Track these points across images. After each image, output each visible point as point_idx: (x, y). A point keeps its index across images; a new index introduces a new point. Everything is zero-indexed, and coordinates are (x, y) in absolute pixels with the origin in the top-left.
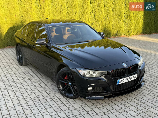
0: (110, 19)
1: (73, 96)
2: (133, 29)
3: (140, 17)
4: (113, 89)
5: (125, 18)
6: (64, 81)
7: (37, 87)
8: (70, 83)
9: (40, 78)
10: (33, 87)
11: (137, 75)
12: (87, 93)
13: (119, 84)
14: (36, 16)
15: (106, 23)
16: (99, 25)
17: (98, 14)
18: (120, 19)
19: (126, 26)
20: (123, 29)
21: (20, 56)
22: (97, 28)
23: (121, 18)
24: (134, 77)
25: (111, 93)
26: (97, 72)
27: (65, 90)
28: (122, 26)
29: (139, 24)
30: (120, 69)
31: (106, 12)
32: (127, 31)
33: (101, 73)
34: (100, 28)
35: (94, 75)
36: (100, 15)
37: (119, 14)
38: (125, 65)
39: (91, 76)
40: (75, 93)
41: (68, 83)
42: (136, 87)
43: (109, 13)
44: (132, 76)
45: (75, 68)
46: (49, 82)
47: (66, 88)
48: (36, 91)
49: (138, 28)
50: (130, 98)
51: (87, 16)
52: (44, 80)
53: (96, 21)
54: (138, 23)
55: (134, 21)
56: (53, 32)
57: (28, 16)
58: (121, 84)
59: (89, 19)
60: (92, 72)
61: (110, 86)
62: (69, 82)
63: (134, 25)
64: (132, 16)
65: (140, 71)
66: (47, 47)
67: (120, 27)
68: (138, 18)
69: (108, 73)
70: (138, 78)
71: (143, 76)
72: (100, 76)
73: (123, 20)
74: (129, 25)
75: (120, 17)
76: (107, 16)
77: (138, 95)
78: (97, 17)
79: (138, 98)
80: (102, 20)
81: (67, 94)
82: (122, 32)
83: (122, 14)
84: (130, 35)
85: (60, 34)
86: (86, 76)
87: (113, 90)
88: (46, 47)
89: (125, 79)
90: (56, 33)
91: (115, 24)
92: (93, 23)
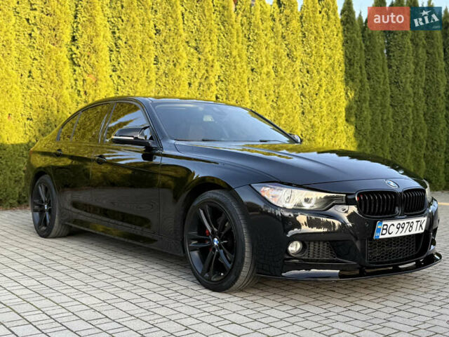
11: (426, 218)
12: (287, 259)
13: (381, 237)
25: (360, 265)
35: (307, 206)
38: (392, 183)
45: (250, 185)
58: (385, 240)
70: (426, 232)
72: (325, 208)
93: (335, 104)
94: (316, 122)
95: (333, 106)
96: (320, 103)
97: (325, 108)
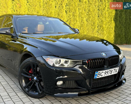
0: (84, 28)
1: (38, 94)
3: (112, 28)
4: (90, 84)
5: (98, 28)
6: (28, 75)
8: (35, 78)
9: (4, 77)
12: (56, 88)
18: (94, 29)
25: (88, 89)
27: (29, 87)
29: (111, 34)
30: (98, 59)
31: (81, 22)
35: (66, 65)
36: (74, 24)
37: (93, 24)
40: (41, 90)
41: (33, 78)
42: (117, 84)
43: (83, 23)
47: (30, 85)
60: (63, 61)
61: (86, 80)
64: (104, 27)
66: (13, 37)
68: (110, 29)
69: (84, 63)
70: (119, 73)
73: (97, 30)
74: (102, 35)
75: (93, 27)
77: (119, 95)
83: (96, 25)
86: (55, 66)
88: (11, 37)
93: (111, 13)
94: (103, 20)
95: (110, 13)
96: (105, 12)
97: (107, 14)
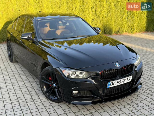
0: (112, 15)
1: (57, 99)
2: (136, 26)
3: (143, 14)
5: (128, 14)
7: (21, 88)
8: (54, 85)
9: (27, 77)
10: (16, 87)
11: (132, 76)
13: (110, 87)
14: (34, 11)
15: (108, 19)
16: (100, 21)
17: (99, 10)
18: (123, 16)
19: (129, 23)
20: (126, 26)
21: (10, 52)
22: (98, 24)
23: (123, 14)
24: (128, 79)
25: (101, 98)
26: (84, 73)
28: (125, 23)
29: (143, 20)
30: (111, 70)
31: (108, 7)
32: (129, 28)
33: (88, 74)
34: (102, 24)
35: (81, 76)
36: (101, 11)
37: (122, 10)
38: (117, 64)
39: (76, 77)
44: (126, 78)
45: (59, 68)
46: (36, 82)
48: (18, 92)
49: (142, 25)
50: (124, 103)
51: (87, 12)
52: (31, 79)
53: (97, 17)
54: (141, 20)
55: (138, 17)
56: (47, 26)
57: (25, 10)
58: (112, 87)
59: (89, 15)
60: (78, 72)
61: (98, 90)
62: (53, 83)
63: (138, 22)
64: (135, 13)
65: (136, 72)
67: (123, 24)
68: (142, 14)
69: (97, 74)
70: (133, 80)
71: (141, 77)
72: (87, 77)
73: (126, 16)
74: (132, 21)
76: (108, 12)
77: (133, 100)
78: (98, 13)
79: (133, 104)
80: (103, 16)
81: (51, 97)
82: (124, 29)
83: (125, 10)
84: (133, 33)
85: (54, 29)
86: (71, 77)
87: (103, 94)
88: (32, 42)
89: (117, 81)
90: (50, 27)
91: (117, 21)
92: (94, 19)
